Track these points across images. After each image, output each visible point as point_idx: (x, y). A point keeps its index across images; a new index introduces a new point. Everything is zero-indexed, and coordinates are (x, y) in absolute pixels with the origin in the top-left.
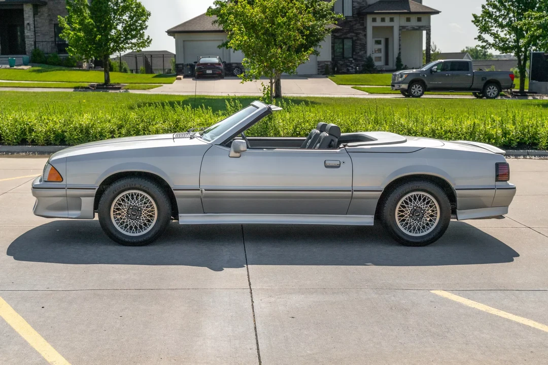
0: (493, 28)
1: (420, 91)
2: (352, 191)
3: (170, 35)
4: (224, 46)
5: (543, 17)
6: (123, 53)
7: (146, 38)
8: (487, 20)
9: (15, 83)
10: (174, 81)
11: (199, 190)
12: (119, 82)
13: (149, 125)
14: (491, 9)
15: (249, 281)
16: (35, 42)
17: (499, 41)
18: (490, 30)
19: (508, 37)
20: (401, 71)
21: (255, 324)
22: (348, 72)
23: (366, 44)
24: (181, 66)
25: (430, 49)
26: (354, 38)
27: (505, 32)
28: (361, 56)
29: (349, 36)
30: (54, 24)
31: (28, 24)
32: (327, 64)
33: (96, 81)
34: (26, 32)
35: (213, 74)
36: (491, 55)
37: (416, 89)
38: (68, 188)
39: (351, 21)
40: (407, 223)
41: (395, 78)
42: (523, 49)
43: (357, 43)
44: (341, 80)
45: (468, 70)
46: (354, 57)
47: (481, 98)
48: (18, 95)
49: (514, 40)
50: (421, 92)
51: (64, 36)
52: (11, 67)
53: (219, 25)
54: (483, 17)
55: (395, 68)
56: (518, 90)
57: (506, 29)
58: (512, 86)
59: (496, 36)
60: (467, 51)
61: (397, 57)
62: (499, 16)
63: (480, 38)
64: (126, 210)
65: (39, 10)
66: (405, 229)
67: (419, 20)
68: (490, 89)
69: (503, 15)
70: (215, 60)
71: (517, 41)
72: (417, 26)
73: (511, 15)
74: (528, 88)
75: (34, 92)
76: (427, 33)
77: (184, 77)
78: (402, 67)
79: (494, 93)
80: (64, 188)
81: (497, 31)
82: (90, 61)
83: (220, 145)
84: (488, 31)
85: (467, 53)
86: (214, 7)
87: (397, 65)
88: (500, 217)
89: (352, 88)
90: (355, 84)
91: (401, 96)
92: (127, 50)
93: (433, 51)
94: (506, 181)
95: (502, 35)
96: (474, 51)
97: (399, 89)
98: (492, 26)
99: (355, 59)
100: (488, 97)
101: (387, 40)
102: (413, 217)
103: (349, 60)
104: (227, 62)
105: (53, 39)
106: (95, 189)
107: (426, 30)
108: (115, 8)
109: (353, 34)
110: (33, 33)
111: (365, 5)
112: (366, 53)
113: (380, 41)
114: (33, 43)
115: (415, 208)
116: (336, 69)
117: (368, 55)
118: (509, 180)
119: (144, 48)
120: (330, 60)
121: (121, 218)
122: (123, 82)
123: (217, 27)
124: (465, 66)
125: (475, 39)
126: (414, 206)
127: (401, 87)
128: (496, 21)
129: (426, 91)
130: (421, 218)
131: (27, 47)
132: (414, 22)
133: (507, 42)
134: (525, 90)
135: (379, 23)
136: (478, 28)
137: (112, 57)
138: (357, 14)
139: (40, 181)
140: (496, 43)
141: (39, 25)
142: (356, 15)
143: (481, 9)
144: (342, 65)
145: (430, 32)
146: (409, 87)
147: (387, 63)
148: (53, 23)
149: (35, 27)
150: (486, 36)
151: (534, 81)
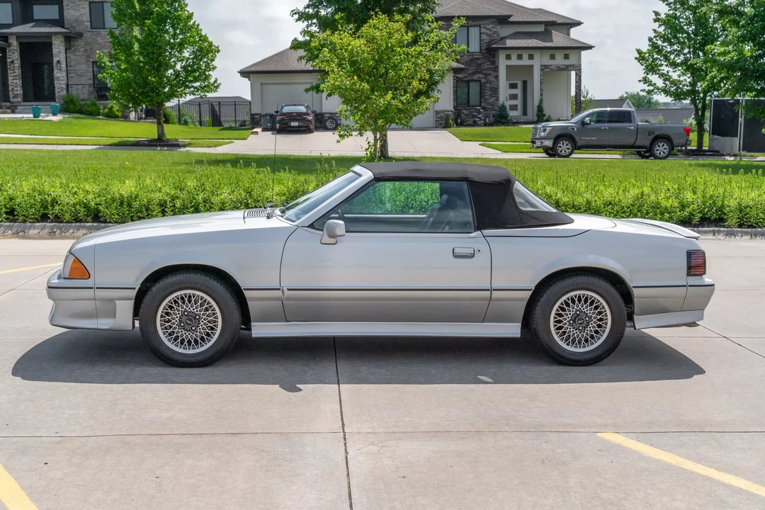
0: (664, 67)
1: (568, 149)
2: (491, 290)
3: (244, 77)
4: (313, 90)
5: (729, 52)
6: (182, 100)
7: (212, 81)
8: (656, 56)
9: (38, 138)
10: (249, 136)
11: (279, 289)
12: (177, 138)
13: (213, 195)
14: (660, 43)
15: (342, 420)
16: (68, 85)
17: (670, 84)
18: (659, 70)
19: (682, 78)
20: (544, 124)
21: (349, 487)
22: (475, 124)
23: (498, 88)
24: (258, 116)
25: (581, 95)
26: (483, 81)
27: (679, 73)
28: (492, 104)
29: (475, 77)
30: (93, 62)
31: (58, 62)
32: (448, 115)
33: (146, 136)
34: (55, 73)
35: (299, 127)
36: (657, 103)
37: (564, 147)
38: (97, 288)
39: (478, 59)
40: (564, 333)
41: (536, 132)
42: (702, 95)
43: (486, 86)
44: (466, 135)
45: (631, 122)
46: (483, 105)
47: (647, 157)
48: (41, 154)
49: (690, 82)
50: (570, 151)
51: (104, 77)
52: (35, 117)
53: (307, 62)
54: (649, 53)
55: (536, 118)
56: (695, 148)
57: (680, 68)
58: (688, 143)
59: (666, 77)
60: (627, 98)
61: (537, 104)
62: (671, 53)
63: (645, 80)
64: (178, 316)
65: (72, 43)
66: (562, 340)
67: (566, 57)
68: (659, 146)
69: (676, 50)
70: (302, 109)
71: (693, 84)
72: (563, 65)
73: (686, 51)
74: (708, 145)
75: (63, 151)
76: (576, 74)
77: (263, 131)
78: (545, 118)
79: (664, 152)
80: (92, 288)
81: (668, 72)
82: (139, 110)
83: (308, 227)
84: (656, 72)
85: (628, 100)
86: (301, 38)
87: (538, 116)
88: (693, 324)
89: (480, 145)
90: (484, 140)
91: (544, 155)
92: (188, 95)
93: (584, 97)
94: (701, 275)
95: (675, 76)
96: (637, 98)
97: (541, 147)
98: (662, 65)
99: (483, 108)
100: (656, 158)
101: (525, 83)
102: (574, 325)
103: (476, 110)
104: (318, 111)
105: (91, 82)
106: (134, 289)
107: (576, 71)
108: (172, 41)
109: (481, 76)
110: (64, 74)
111: (496, 38)
112: (498, 99)
113: (516, 84)
114: (64, 86)
115: (578, 313)
116: (459, 121)
117: (501, 102)
118: (705, 274)
119: (210, 94)
120: (452, 109)
121: (171, 327)
122: (181, 137)
123: (304, 65)
124: (626, 117)
125: (640, 81)
126: (577, 310)
127: (544, 144)
128: (666, 58)
129: (575, 149)
130: (585, 328)
131: (56, 92)
132: (559, 60)
133: (681, 86)
134: (704, 148)
135: (514, 61)
136: (643, 67)
137: (168, 104)
138: (486, 49)
139: (59, 277)
140: (666, 86)
141: (73, 63)
142: (485, 51)
143: (648, 43)
144: (467, 115)
145: (581, 72)
146: (554, 144)
147: (525, 113)
148: (91, 60)
149: (67, 66)
150: (654, 78)
151: (716, 136)
